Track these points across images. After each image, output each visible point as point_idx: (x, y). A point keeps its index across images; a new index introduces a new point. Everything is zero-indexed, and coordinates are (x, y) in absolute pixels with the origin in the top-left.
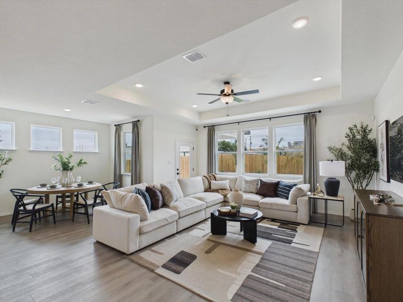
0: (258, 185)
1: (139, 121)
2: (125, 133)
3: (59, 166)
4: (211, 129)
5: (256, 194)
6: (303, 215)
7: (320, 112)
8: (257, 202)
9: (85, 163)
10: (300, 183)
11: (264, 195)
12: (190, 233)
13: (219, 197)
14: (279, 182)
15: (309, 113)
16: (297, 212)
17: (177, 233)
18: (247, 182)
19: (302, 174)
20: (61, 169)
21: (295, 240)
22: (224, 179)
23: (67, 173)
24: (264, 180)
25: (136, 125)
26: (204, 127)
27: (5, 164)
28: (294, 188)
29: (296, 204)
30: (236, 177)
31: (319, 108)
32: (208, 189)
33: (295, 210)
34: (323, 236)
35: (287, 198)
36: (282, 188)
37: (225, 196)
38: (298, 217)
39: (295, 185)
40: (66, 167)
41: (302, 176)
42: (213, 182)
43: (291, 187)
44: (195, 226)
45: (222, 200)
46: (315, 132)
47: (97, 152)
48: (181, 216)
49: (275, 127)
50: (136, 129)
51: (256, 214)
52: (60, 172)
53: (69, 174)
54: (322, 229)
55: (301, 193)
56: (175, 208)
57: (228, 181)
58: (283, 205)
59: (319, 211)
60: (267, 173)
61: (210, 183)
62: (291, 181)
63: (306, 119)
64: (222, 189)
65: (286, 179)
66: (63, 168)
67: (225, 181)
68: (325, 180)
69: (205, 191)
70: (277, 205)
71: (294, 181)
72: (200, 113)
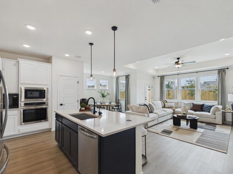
0: (191, 105)
1: (129, 75)
2: (120, 80)
3: (101, 95)
4: (162, 78)
5: (191, 110)
6: (219, 120)
7: (228, 68)
8: (192, 113)
10: (216, 105)
11: (195, 111)
12: (163, 124)
13: (171, 111)
14: (203, 104)
15: (221, 69)
16: (215, 119)
17: (158, 124)
18: (185, 104)
19: (217, 101)
21: (216, 130)
22: (171, 102)
23: (104, 98)
24: (194, 103)
25: (127, 77)
26: (158, 77)
28: (213, 107)
29: (215, 115)
30: (178, 101)
31: (227, 67)
32: (164, 107)
33: (215, 118)
34: (231, 129)
35: (209, 112)
36: (206, 107)
37: (174, 110)
38: (216, 121)
39: (213, 106)
40: (103, 96)
41: (217, 102)
42: (166, 103)
43: (211, 107)
44: (164, 122)
45: (173, 112)
46: (225, 79)
47: (108, 89)
48: (160, 117)
49: (200, 77)
50: (127, 79)
51: (196, 117)
54: (230, 127)
55: (217, 109)
56: (156, 113)
57: (174, 103)
58: (207, 115)
59: (227, 120)
60: (195, 100)
61: (164, 104)
62: (210, 104)
63: (219, 72)
64: (171, 107)
65: (207, 103)
67: (172, 104)
68: (231, 104)
69: (162, 108)
70: (204, 115)
71: (212, 104)
72: (157, 70)
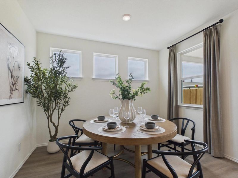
2: (181, 54)
3: (118, 92)
9: (149, 89)
20: (121, 97)
23: (128, 104)
27: (72, 91)
40: (126, 95)
47: (148, 80)
52: (119, 102)
53: (130, 104)
66: (122, 96)
